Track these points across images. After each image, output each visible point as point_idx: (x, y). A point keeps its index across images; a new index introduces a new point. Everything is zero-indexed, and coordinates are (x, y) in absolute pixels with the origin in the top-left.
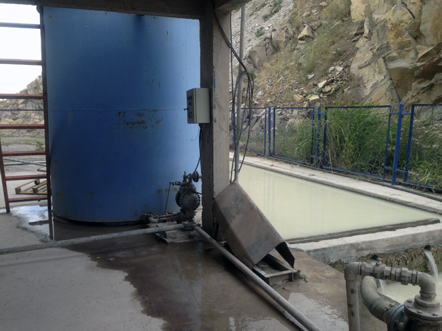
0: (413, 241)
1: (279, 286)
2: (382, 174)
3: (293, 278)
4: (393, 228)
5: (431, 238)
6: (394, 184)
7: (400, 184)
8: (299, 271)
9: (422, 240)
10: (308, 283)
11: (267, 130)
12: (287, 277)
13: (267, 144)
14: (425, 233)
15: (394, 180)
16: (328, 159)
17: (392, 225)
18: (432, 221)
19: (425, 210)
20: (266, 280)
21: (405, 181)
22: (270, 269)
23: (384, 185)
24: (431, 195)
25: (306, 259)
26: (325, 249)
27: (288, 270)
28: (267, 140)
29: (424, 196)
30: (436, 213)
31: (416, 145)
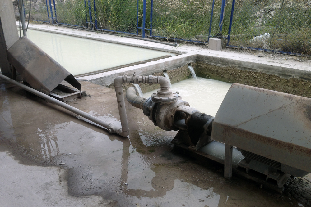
0: (157, 68)
1: (71, 102)
2: (136, 32)
3: (80, 96)
4: (145, 62)
5: (167, 65)
6: (144, 38)
7: (148, 37)
8: (85, 92)
9: (162, 67)
10: (92, 98)
11: (48, 4)
12: (77, 96)
13: (50, 15)
14: (163, 63)
15: (144, 35)
16: (99, 24)
17: (144, 61)
18: (167, 56)
19: (163, 51)
20: (61, 100)
21: (150, 35)
22: (63, 94)
23: (138, 39)
24: (166, 42)
25: (89, 85)
26: (102, 78)
27: (76, 92)
28: (50, 12)
29: (162, 43)
30: (169, 52)
31: (156, 13)
